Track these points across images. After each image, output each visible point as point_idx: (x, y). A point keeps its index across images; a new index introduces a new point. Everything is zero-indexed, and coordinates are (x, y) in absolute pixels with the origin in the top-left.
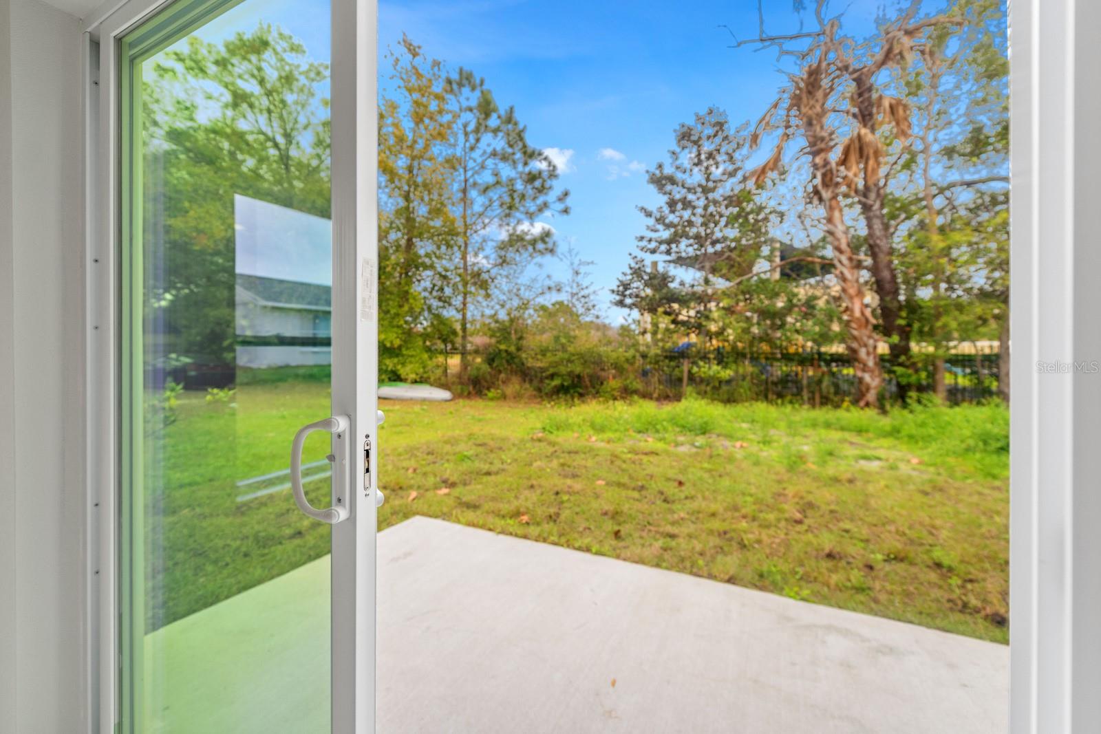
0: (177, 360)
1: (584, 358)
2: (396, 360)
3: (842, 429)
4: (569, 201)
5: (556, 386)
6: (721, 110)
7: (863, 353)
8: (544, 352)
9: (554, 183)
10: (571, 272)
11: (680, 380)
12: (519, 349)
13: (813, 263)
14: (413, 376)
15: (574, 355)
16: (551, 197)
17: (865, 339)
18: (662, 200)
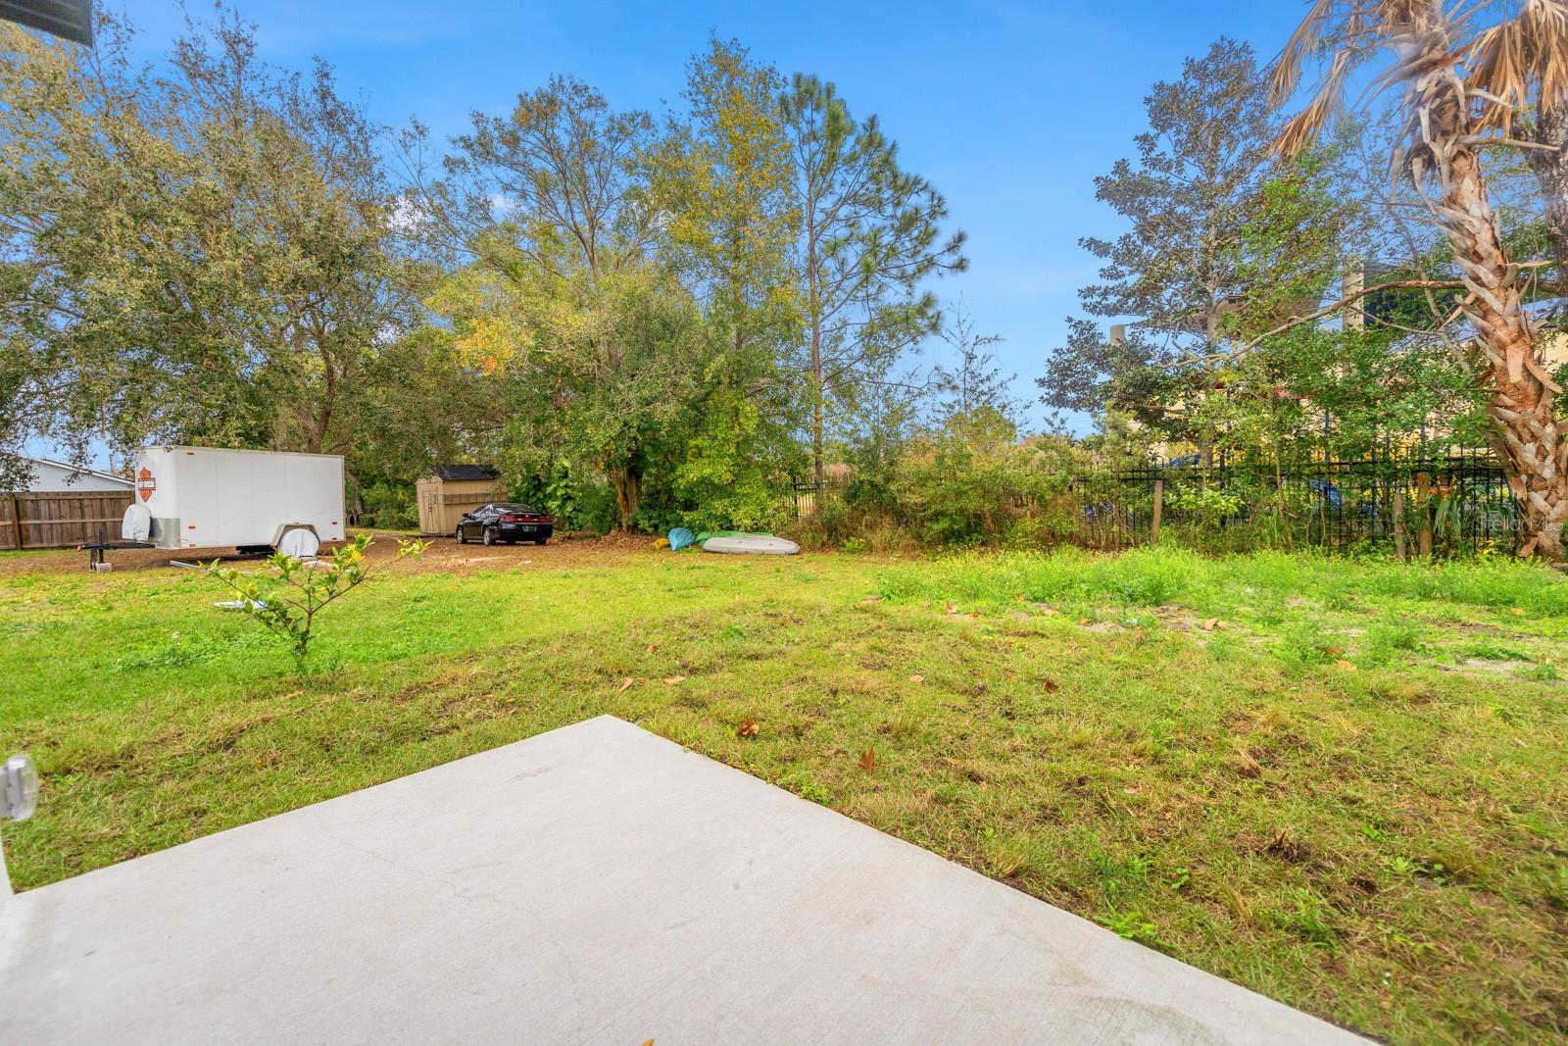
0: (494, 511)
1: (983, 488)
2: (726, 501)
3: (1456, 598)
4: (965, 250)
5: (943, 531)
6: (1239, 45)
7: (1528, 453)
8: (923, 480)
9: (938, 223)
10: (963, 357)
11: (1149, 517)
12: (888, 479)
13: (1420, 289)
14: (747, 522)
15: (966, 484)
16: (937, 246)
17: (1534, 424)
18: (1127, 225)
